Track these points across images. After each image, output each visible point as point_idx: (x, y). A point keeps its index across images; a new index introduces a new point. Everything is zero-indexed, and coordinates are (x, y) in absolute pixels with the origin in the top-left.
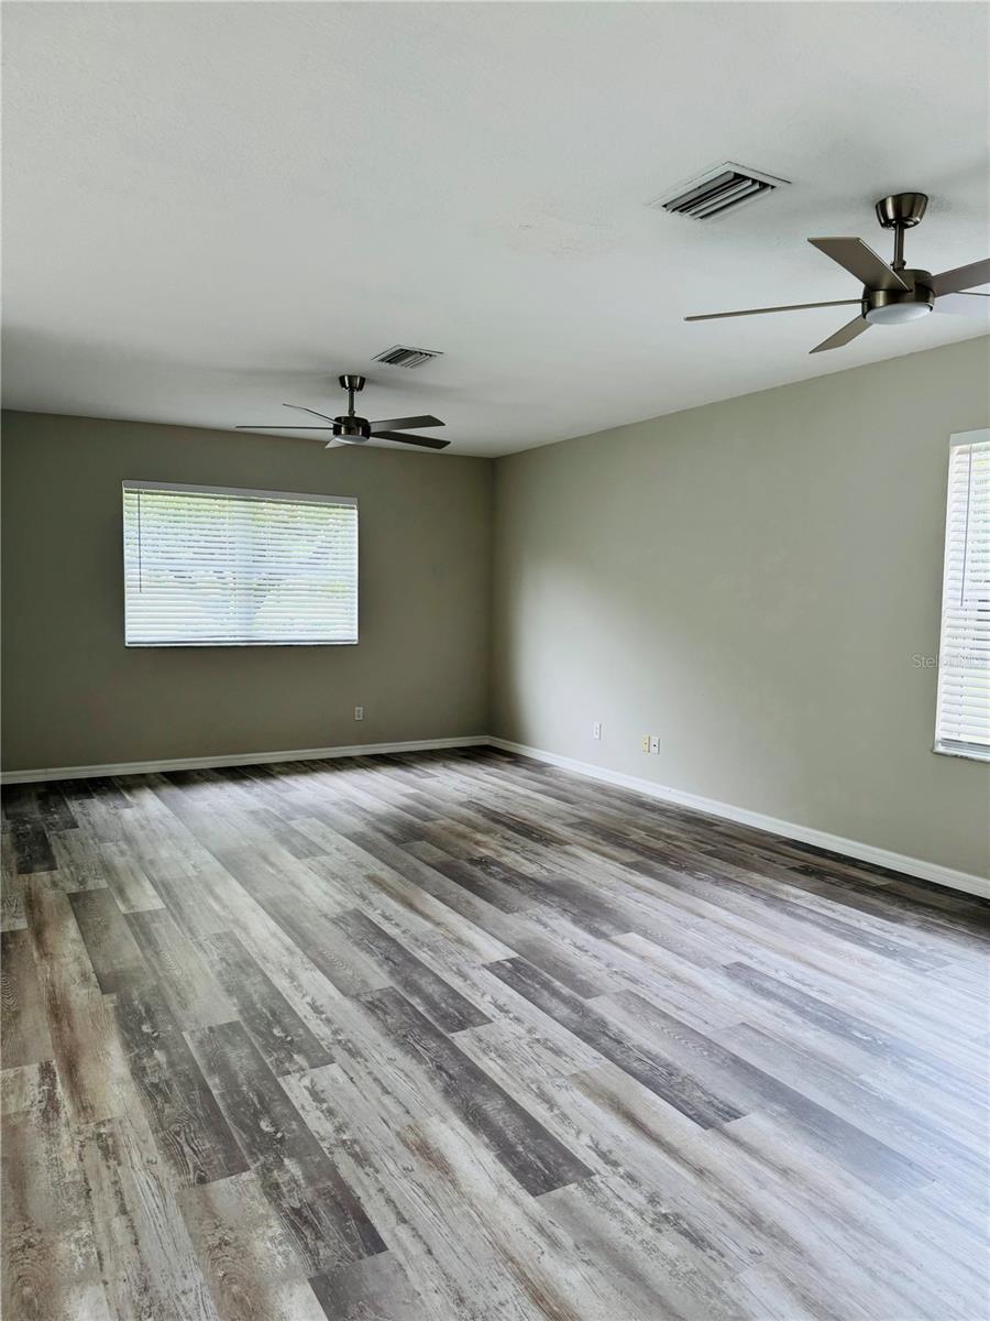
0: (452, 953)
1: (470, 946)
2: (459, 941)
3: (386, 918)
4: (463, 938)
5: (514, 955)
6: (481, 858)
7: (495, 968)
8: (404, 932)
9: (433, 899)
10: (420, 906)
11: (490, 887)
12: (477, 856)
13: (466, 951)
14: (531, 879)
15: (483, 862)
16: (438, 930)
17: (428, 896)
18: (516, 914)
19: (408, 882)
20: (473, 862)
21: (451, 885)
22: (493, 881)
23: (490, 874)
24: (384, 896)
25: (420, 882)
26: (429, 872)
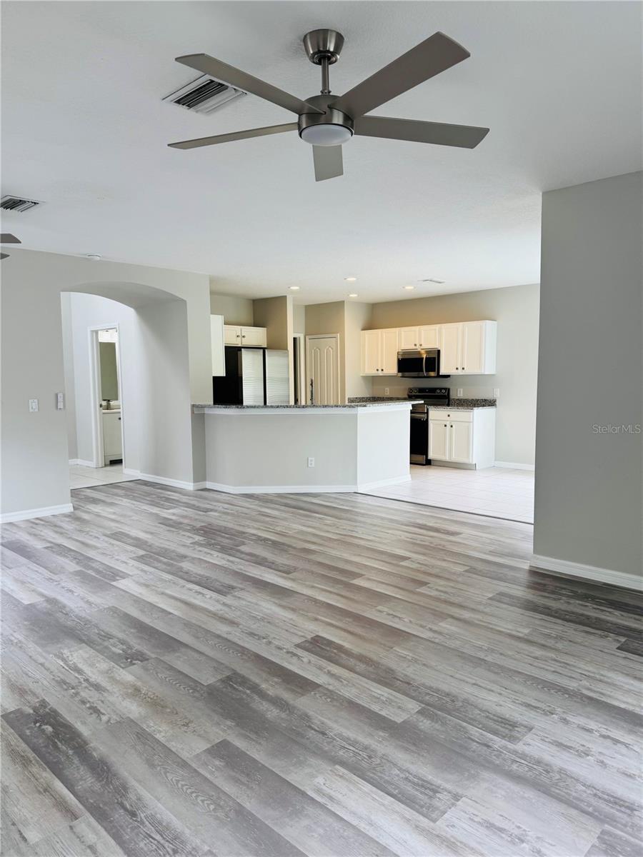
0: (151, 579)
1: (141, 584)
2: (147, 586)
3: (200, 593)
4: (144, 588)
5: (114, 583)
6: (132, 664)
7: (124, 576)
8: (184, 586)
9: (171, 611)
10: (179, 604)
11: (124, 628)
12: (137, 667)
13: (143, 581)
14: (83, 641)
15: (130, 658)
16: (162, 590)
17: (176, 613)
18: (106, 607)
19: (197, 623)
20: (141, 657)
21: (160, 626)
22: (121, 635)
23: (122, 642)
24: (212, 609)
25: (187, 625)
26: (184, 637)
